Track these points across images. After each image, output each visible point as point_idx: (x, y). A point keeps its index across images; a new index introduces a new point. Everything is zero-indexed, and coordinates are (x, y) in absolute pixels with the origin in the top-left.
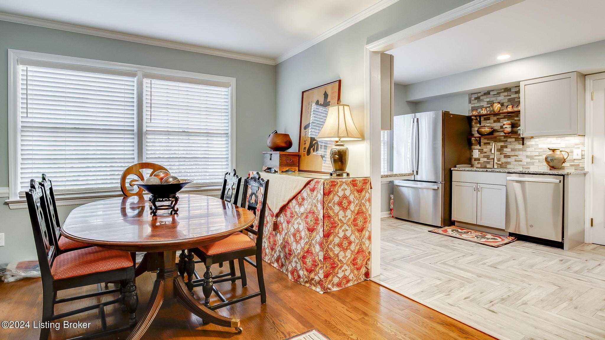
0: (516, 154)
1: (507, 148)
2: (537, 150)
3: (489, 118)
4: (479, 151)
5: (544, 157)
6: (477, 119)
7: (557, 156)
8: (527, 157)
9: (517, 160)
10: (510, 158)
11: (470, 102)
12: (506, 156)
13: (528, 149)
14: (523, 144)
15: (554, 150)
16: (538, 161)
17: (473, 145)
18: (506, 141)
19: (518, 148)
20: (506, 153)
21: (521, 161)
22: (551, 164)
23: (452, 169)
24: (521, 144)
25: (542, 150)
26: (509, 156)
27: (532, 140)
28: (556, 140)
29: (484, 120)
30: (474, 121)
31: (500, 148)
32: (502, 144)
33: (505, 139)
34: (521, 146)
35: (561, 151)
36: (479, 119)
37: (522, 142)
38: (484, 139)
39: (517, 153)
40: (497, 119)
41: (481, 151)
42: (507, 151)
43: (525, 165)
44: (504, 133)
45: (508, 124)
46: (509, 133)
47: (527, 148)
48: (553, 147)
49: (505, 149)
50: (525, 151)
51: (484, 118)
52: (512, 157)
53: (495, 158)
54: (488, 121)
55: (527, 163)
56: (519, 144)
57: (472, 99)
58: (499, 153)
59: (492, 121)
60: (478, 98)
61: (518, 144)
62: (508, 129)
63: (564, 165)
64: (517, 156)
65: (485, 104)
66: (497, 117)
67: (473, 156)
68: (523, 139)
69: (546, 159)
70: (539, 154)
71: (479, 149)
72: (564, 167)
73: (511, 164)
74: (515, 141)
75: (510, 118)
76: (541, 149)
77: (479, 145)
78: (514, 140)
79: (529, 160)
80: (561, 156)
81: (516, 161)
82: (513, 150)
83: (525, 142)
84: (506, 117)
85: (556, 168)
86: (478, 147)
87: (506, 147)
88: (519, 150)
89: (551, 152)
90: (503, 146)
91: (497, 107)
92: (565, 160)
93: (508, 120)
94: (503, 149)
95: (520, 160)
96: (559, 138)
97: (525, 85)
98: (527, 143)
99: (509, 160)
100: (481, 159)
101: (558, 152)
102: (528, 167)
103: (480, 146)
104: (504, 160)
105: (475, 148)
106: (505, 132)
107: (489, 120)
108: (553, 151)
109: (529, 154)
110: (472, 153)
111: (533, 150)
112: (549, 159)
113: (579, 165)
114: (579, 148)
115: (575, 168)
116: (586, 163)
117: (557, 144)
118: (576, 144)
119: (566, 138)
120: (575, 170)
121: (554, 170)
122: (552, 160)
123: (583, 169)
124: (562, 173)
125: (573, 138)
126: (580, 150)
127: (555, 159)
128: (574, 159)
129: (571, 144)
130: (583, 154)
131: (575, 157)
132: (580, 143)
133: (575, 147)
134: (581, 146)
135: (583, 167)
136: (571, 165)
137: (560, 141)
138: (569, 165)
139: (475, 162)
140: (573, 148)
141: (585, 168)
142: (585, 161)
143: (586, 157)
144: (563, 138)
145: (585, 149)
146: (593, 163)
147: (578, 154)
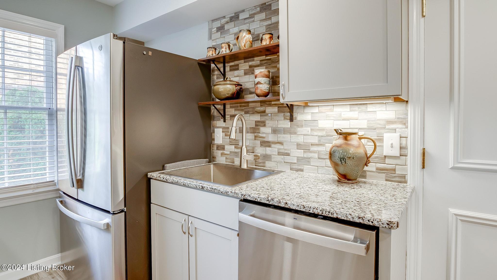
0: (280, 140)
1: (265, 126)
2: (316, 133)
3: (238, 65)
4: (223, 132)
5: (328, 147)
6: (219, 70)
7: (352, 150)
8: (299, 146)
9: (281, 151)
10: (270, 146)
11: (210, 38)
12: (266, 144)
13: (300, 130)
14: (291, 120)
15: (346, 136)
16: (316, 156)
17: (215, 119)
18: (264, 112)
19: (284, 126)
20: (264, 138)
21: (288, 155)
22: (342, 170)
23: (149, 176)
24: (289, 118)
25: (324, 133)
26: (268, 142)
27: (307, 110)
28: (351, 111)
29: (231, 70)
30: (216, 73)
31: (254, 126)
32: (257, 118)
33: (262, 109)
34: (287, 124)
35: (360, 138)
36: (222, 70)
37: (289, 114)
38: (231, 107)
39: (282, 137)
40: (250, 67)
41: (227, 131)
42: (265, 131)
43: (295, 163)
44: (258, 96)
45: (262, 74)
46: (266, 95)
47: (298, 126)
48: (345, 126)
49: (262, 129)
50: (295, 133)
51: (230, 66)
52: (273, 145)
53: (244, 147)
54: (236, 73)
55: (299, 159)
56: (285, 119)
57: (213, 30)
58: (251, 136)
59: (241, 72)
60: (221, 29)
61: (283, 118)
62: (264, 87)
63: (366, 168)
64: (281, 143)
65: (230, 38)
66: (250, 63)
67: (214, 139)
68: (291, 107)
69: (331, 155)
70: (319, 141)
71: (223, 128)
72: (365, 171)
73: (272, 160)
74: (279, 111)
75: (269, 64)
76: (322, 130)
77: (222, 120)
78: (276, 109)
79: (300, 153)
80: (361, 151)
81: (279, 154)
82: (275, 131)
83: (295, 115)
84: (264, 62)
85: (351, 178)
86: (220, 123)
87: (263, 124)
88: (285, 131)
89: (340, 141)
90: (258, 122)
91: (245, 38)
92: (367, 158)
93: (266, 68)
94: (259, 129)
95: (286, 151)
96: (356, 108)
98: (300, 116)
99: (268, 151)
100: (226, 147)
101: (354, 141)
102: (299, 167)
103: (225, 121)
104: (260, 151)
105: (217, 126)
106: (259, 92)
107: (238, 69)
108: (346, 139)
109: (301, 140)
110: (213, 134)
111: (308, 131)
112: (337, 155)
113: (395, 170)
114: (395, 130)
115: (386, 177)
116: (409, 166)
117: (351, 121)
118: (390, 122)
119: (368, 106)
120: (386, 180)
121: (348, 182)
122: (343, 160)
123: (403, 180)
124: (372, 222)
125: (383, 107)
126: (397, 135)
127: (350, 158)
128: (385, 157)
129: (378, 122)
130: (403, 144)
131: (387, 151)
132: (398, 118)
133: (387, 127)
134: (400, 126)
135: (404, 177)
136: (377, 169)
137: (357, 113)
138: (374, 169)
139: (217, 153)
140: (382, 131)
141: (409, 178)
142: (408, 163)
143: (409, 152)
144: (363, 107)
145: (409, 132)
146: (423, 167)
147: (392, 144)
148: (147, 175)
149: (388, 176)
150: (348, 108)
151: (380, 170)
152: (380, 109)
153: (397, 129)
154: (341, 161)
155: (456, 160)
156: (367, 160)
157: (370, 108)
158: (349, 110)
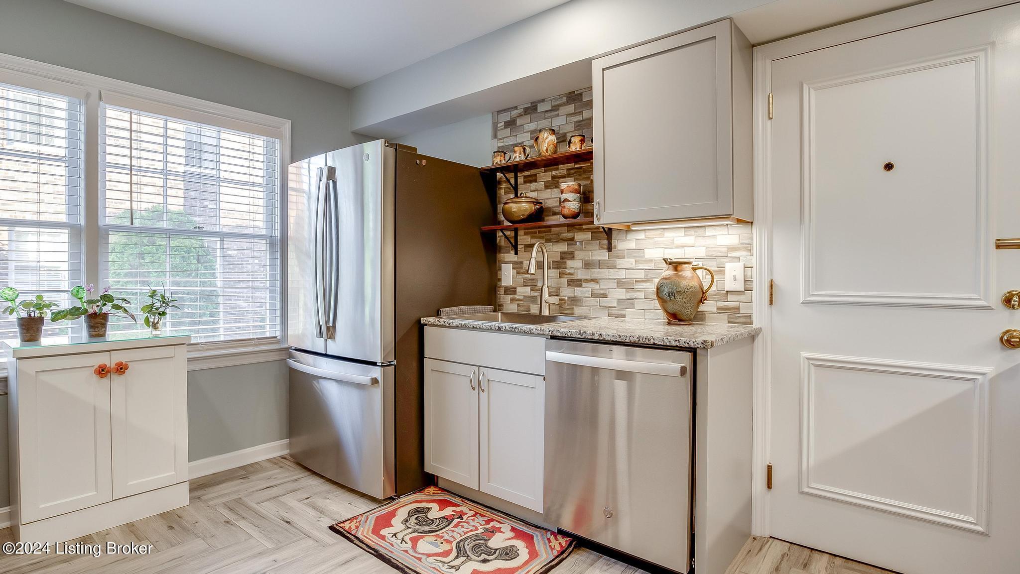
0: (595, 276)
1: (573, 258)
2: (641, 266)
3: (536, 175)
4: (513, 269)
5: (655, 284)
6: (508, 181)
7: (684, 283)
8: (620, 284)
9: (596, 291)
10: (580, 286)
11: (495, 136)
12: (575, 283)
13: (622, 263)
14: (610, 249)
15: (676, 265)
16: (642, 295)
17: (502, 251)
18: (573, 239)
19: (599, 258)
20: (572, 274)
21: (605, 296)
22: (671, 308)
23: (422, 322)
24: (606, 247)
25: (652, 266)
26: (579, 280)
27: (630, 236)
28: (685, 235)
29: (525, 182)
30: (504, 185)
31: (559, 259)
32: (563, 247)
33: (569, 235)
34: (604, 255)
35: (694, 269)
36: (512, 181)
37: (606, 242)
38: (525, 234)
39: (596, 273)
40: (553, 177)
41: (518, 267)
42: (574, 266)
43: (615, 307)
44: (565, 217)
45: (571, 189)
46: (575, 216)
47: (618, 257)
48: (675, 255)
49: (570, 263)
50: (615, 267)
51: (525, 177)
52: (584, 284)
53: (545, 287)
54: (533, 186)
55: (619, 301)
56: (601, 248)
57: (499, 125)
58: (554, 273)
59: (540, 185)
60: (511, 124)
61: (598, 248)
62: (573, 205)
63: (702, 308)
64: (596, 281)
65: (525, 138)
66: (553, 173)
67: (500, 280)
68: (609, 232)
69: (659, 290)
70: (646, 275)
71: (514, 263)
72: (703, 313)
73: (584, 304)
74: (593, 238)
75: (580, 175)
76: (650, 261)
77: (513, 252)
78: (588, 235)
79: (621, 293)
80: (695, 283)
81: (593, 295)
82: (587, 265)
83: (614, 242)
84: (572, 171)
85: (683, 318)
86: (510, 256)
87: (571, 255)
88: (602, 264)
89: (668, 272)
90: (565, 253)
91: (547, 140)
92: (703, 293)
93: (576, 180)
94: (565, 263)
95: (602, 292)
96: (692, 232)
97: (604, 70)
98: (622, 244)
99: (578, 292)
100: (519, 290)
101: (687, 272)
102: (620, 312)
103: (516, 253)
104: (567, 293)
105: (505, 260)
106: (566, 212)
107: (535, 181)
108: (676, 269)
109: (622, 275)
110: (499, 272)
111: (632, 264)
112: (666, 290)
113: (738, 309)
114: (739, 258)
115: (729, 318)
116: (754, 303)
117: (685, 248)
118: (732, 249)
119: (707, 229)
120: (729, 322)
121: (679, 323)
122: (672, 294)
123: (749, 320)
124: (688, 344)
125: (724, 231)
126: (740, 265)
127: (679, 292)
128: (727, 292)
129: (719, 249)
130: (748, 276)
131: (730, 285)
132: (742, 244)
133: (729, 255)
134: (745, 253)
135: (749, 316)
136: (719, 308)
137: (693, 238)
138: (714, 309)
139: (506, 299)
140: (724, 260)
141: (754, 318)
142: (754, 299)
143: (755, 285)
144: (701, 231)
145: (754, 261)
146: (771, 303)
147: (735, 276)
148: (420, 320)
149: (731, 316)
150: (682, 233)
151: (721, 309)
152: (721, 233)
153: (741, 258)
154: (669, 296)
155: (808, 293)
156: (702, 296)
157: (709, 232)
158: (683, 235)
